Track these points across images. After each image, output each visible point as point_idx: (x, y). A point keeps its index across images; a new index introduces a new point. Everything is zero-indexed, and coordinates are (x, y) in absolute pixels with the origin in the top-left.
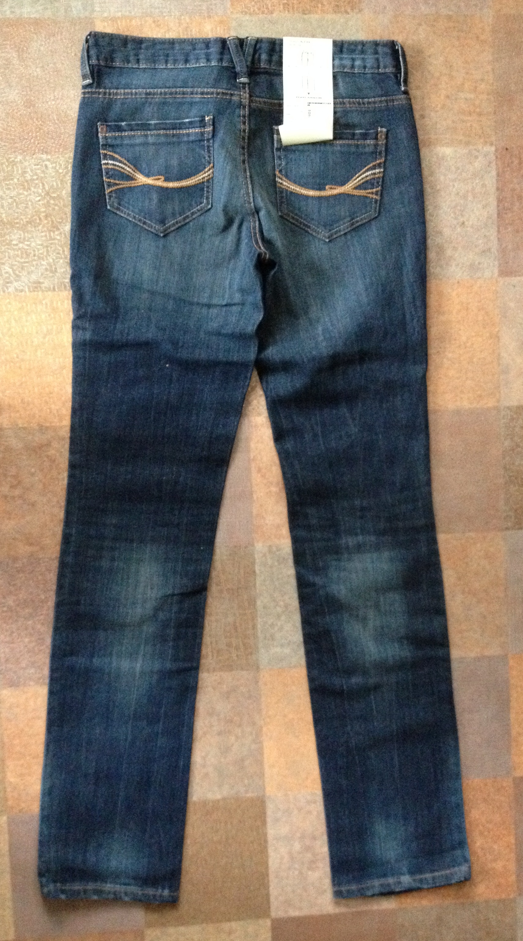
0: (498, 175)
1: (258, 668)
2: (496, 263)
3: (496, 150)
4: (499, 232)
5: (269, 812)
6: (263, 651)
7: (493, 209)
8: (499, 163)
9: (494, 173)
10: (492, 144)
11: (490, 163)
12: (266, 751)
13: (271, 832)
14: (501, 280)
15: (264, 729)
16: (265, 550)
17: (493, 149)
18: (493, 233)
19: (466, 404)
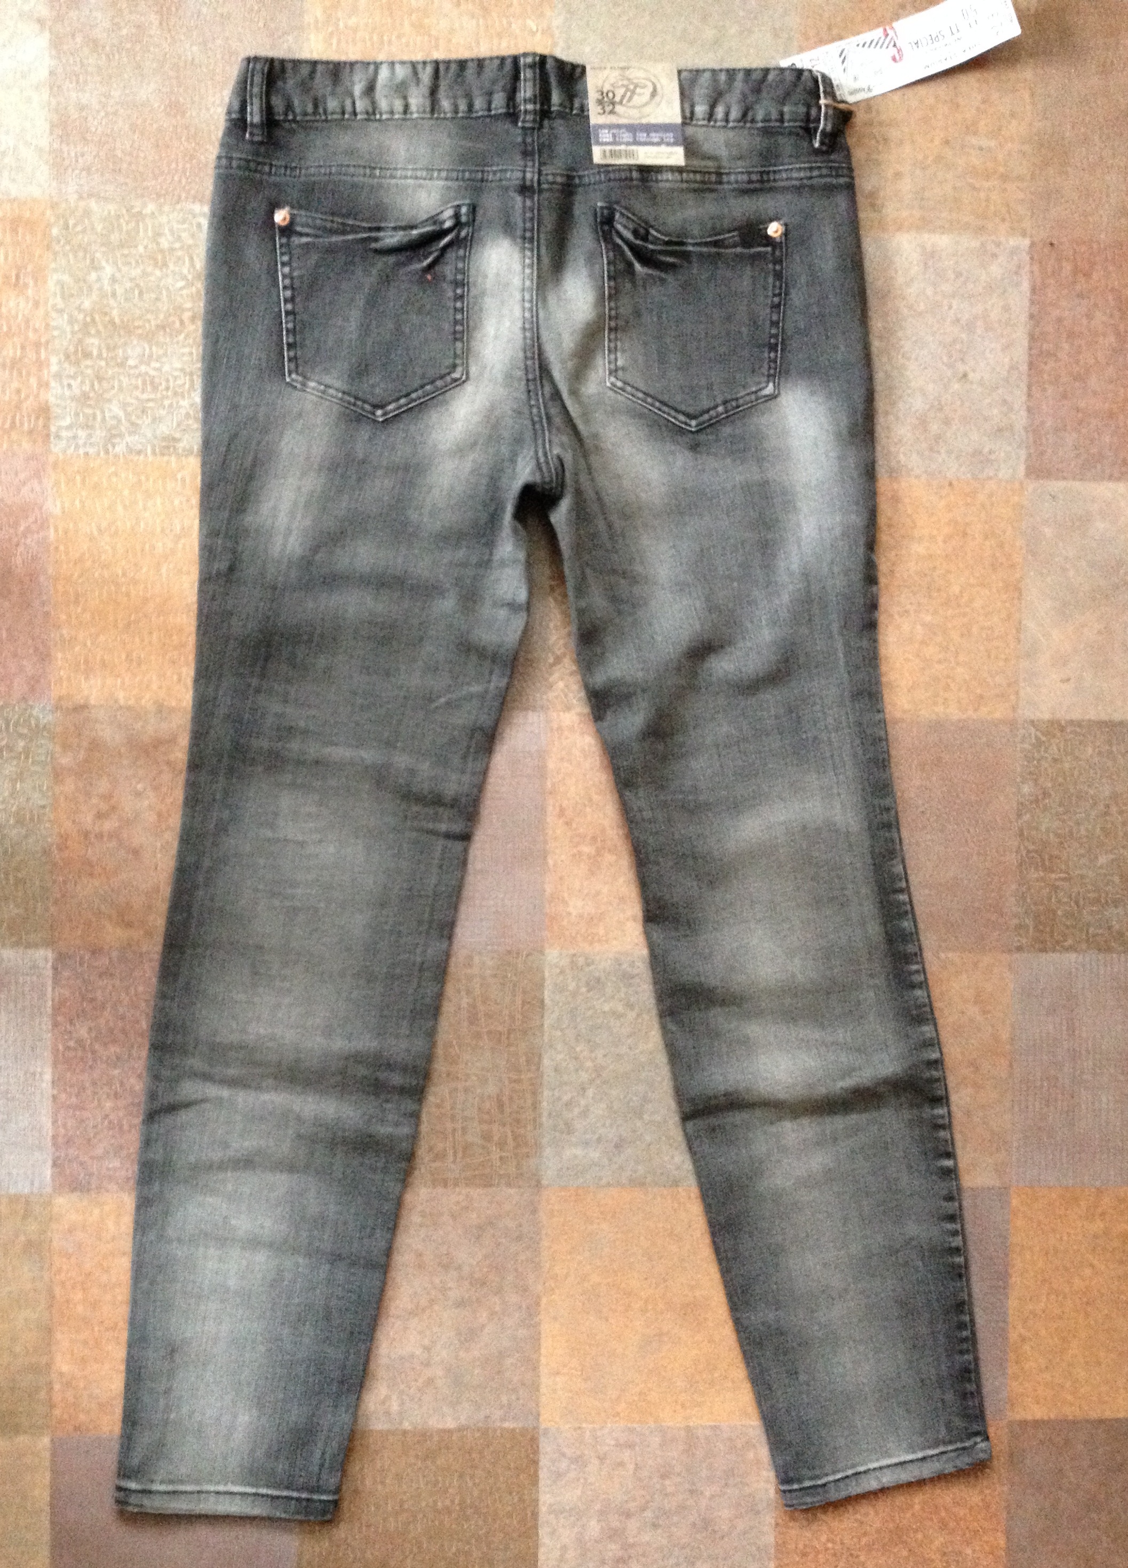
0: (1034, 290)
1: (538, 1185)
2: (1023, 453)
3: (1033, 244)
4: (1029, 395)
5: (544, 1462)
6: (548, 1152)
7: (1020, 353)
8: (1036, 268)
9: (1026, 286)
10: (1024, 234)
11: (1019, 267)
12: (546, 1345)
13: (546, 1498)
14: (1031, 486)
15: (544, 1301)
16: (565, 962)
17: (1027, 242)
18: (1019, 398)
19: (954, 713)
